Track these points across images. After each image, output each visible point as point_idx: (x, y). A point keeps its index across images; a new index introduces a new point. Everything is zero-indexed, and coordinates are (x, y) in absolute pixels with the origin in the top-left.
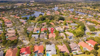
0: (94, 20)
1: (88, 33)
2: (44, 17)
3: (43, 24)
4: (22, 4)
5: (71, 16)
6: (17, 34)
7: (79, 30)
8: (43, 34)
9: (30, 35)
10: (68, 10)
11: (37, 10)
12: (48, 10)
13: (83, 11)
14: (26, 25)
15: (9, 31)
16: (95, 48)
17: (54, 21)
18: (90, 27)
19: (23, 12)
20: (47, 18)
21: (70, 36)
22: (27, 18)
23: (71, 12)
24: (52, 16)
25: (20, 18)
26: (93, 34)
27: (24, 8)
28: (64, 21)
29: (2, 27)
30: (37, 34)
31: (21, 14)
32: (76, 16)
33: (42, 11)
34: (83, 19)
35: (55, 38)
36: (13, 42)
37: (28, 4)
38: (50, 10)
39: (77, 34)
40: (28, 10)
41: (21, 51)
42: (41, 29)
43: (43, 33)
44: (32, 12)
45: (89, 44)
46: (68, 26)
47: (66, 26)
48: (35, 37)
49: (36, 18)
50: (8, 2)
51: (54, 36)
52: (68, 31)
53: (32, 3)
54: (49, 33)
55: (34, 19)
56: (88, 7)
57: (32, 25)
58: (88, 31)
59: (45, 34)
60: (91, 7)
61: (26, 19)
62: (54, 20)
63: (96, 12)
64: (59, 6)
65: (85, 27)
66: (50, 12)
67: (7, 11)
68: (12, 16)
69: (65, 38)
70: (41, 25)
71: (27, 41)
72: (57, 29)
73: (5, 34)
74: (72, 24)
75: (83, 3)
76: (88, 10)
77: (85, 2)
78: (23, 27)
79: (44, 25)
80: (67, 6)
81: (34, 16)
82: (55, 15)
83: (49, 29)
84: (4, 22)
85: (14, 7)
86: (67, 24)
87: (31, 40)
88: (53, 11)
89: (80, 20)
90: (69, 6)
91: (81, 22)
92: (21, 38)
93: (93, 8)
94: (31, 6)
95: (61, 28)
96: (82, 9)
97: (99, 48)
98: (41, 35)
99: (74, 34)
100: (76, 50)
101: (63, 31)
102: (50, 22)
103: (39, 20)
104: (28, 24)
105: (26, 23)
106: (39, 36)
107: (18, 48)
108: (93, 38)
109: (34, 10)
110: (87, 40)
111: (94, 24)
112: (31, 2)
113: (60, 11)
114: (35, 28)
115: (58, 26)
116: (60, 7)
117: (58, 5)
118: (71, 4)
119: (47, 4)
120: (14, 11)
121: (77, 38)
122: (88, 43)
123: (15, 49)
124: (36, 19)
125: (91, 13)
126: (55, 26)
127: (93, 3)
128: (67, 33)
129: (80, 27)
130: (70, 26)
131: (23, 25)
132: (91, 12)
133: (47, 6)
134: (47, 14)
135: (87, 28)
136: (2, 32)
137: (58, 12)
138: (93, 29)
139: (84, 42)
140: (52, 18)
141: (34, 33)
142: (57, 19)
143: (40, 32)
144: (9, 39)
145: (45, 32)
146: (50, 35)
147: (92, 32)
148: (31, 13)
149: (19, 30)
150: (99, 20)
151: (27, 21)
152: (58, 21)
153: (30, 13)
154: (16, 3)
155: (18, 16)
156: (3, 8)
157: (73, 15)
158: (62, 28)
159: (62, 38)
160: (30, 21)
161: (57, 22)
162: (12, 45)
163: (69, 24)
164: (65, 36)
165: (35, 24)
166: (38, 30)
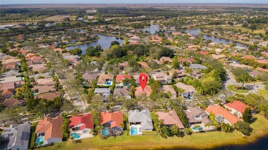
0: (250, 57)
1: (231, 87)
2: (123, 49)
3: (120, 64)
4: (65, 20)
5: (192, 46)
6: (58, 87)
7: (209, 78)
8: (122, 87)
9: (89, 90)
10: (183, 33)
11: (103, 33)
12: (134, 33)
13: (222, 34)
14: (79, 68)
15: (39, 81)
16: (244, 118)
17: (147, 58)
18: (237, 73)
19: (69, 37)
20: (131, 52)
21: (186, 92)
22: (81, 52)
23: (193, 38)
24: (142, 47)
25: (63, 52)
26: (244, 88)
27: (73, 27)
28: (174, 59)
29: (20, 72)
30: (108, 87)
31: (64, 41)
32: (204, 48)
33: (119, 36)
34: (221, 53)
35: (151, 96)
36: (51, 103)
37: (81, 19)
38: (138, 32)
39: (203, 88)
40: (82, 32)
41: (70, 122)
42: (115, 77)
43: (121, 85)
44: (92, 36)
45: (232, 109)
46: (183, 72)
47: (178, 71)
48: (101, 94)
49: (102, 51)
50: (29, 12)
51: (148, 91)
52: (182, 81)
53: (91, 15)
54: (135, 86)
55: (99, 54)
56: (239, 25)
57: (94, 67)
58: (232, 81)
59: (126, 87)
60: (245, 26)
61: (79, 53)
62: (147, 56)
63: (256, 38)
64: (161, 23)
65: (224, 73)
66: (137, 38)
67: (29, 34)
68: (44, 46)
69: (174, 97)
70: (116, 68)
71: (83, 102)
72: (154, 77)
73: (31, 87)
74: (193, 66)
75: (225, 14)
76: (237, 32)
77: (230, 12)
78: (71, 71)
79: (122, 68)
80: (183, 23)
81: (97, 47)
82: (151, 43)
83: (136, 77)
84: (26, 61)
85: (47, 25)
86: (181, 66)
87: (93, 100)
88: (145, 35)
89: (214, 56)
90: (189, 23)
91: (216, 60)
92: (70, 96)
93: (249, 28)
94: (89, 24)
95: (166, 75)
96: (221, 30)
97: (256, 119)
98: (116, 91)
99: (196, 87)
100: (201, 123)
101: (170, 82)
102: (137, 60)
103: (110, 57)
104: (83, 66)
105: (79, 62)
106: (112, 92)
107: (63, 116)
108: (243, 96)
109: (98, 31)
110: (227, 102)
111: (249, 67)
112: (88, 11)
113: (163, 36)
114: (102, 75)
115: (159, 71)
116: (165, 24)
117: (158, 21)
118: (193, 17)
119: (131, 18)
120: (48, 35)
121: (203, 97)
122: (229, 109)
123: (57, 118)
124: (104, 54)
125: (242, 40)
126: (150, 70)
127: (251, 14)
128: (180, 85)
129: (213, 72)
130: (188, 71)
131: (71, 68)
132: (245, 38)
133: (129, 23)
134: (130, 41)
135: (230, 75)
136: (23, 83)
137: (157, 37)
138: (243, 77)
139: (221, 105)
140: (143, 51)
141: (98, 84)
142: (156, 54)
143: (115, 83)
144: (42, 97)
145: (126, 82)
146: (139, 90)
147: (240, 84)
148: (89, 38)
149: (63, 78)
150: (261, 58)
151: (81, 59)
152: (159, 60)
153: (87, 40)
154: (51, 16)
155: (58, 47)
156: (18, 26)
157: (196, 44)
158: (168, 74)
159: (168, 97)
160: (89, 58)
161: (156, 61)
162: (50, 109)
163: (186, 66)
164: (173, 92)
165: (102, 65)
166: (110, 78)
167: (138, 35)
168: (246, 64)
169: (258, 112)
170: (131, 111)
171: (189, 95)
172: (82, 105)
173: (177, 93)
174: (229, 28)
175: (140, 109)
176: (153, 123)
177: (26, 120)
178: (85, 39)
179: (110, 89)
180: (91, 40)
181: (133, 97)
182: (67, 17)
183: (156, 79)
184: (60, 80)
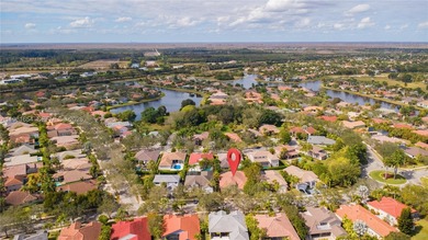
0: (404, 125)
1: (376, 174)
2: (202, 112)
3: (196, 136)
4: (112, 66)
5: (310, 108)
6: (96, 173)
7: (339, 160)
8: (199, 173)
9: (145, 177)
10: (296, 87)
11: (171, 88)
12: (218, 87)
13: (358, 89)
14: (130, 142)
15: (66, 163)
16: (401, 227)
17: (240, 127)
18: (385, 150)
19: (117, 93)
20: (213, 116)
21: (303, 181)
22: (135, 116)
23: (311, 95)
24: (231, 108)
25: (106, 117)
26: (398, 177)
27: (122, 78)
28: (282, 128)
29: (36, 148)
30: (176, 173)
31: (108, 100)
32: (329, 111)
33: (194, 92)
34: (357, 119)
35: (246, 188)
36: (83, 199)
37: (136, 65)
38: (225, 85)
39: (330, 176)
40: (137, 85)
41: (113, 231)
42: (188, 156)
43: (198, 169)
44: (153, 92)
45: (380, 211)
46: (297, 149)
47: (289, 148)
48: (165, 184)
49: (168, 114)
50: (57, 55)
51: (241, 180)
52: (296, 164)
53: (151, 59)
54: (220, 172)
55: (163, 121)
56: (383, 75)
57: (154, 140)
58: (377, 164)
59: (206, 173)
60: (393, 76)
61: (131, 118)
62: (239, 123)
63: (412, 96)
64: (260, 71)
65: (364, 151)
66: (224, 94)
67: (54, 88)
68: (77, 108)
69: (283, 190)
70: (189, 143)
71: (134, 198)
72: (251, 156)
73: (53, 172)
74: (313, 140)
75: (360, 59)
76: (380, 86)
77: (369, 56)
78: (118, 147)
79: (199, 143)
80: (295, 72)
81: (160, 109)
82: (245, 103)
83: (222, 156)
84: (47, 130)
85: (83, 75)
86: (293, 139)
87: (151, 195)
88: (236, 91)
89: (347, 124)
90: (304, 72)
91: (349, 131)
92: (114, 187)
93: (399, 79)
94: (148, 73)
95: (270, 154)
96: (354, 82)
97: (420, 228)
98: (189, 179)
99: (318, 174)
100: (329, 234)
101: (276, 165)
102: (224, 129)
103: (180, 124)
104: (137, 139)
105: (130, 133)
106: (182, 181)
107: (101, 220)
108: (397, 189)
109: (162, 84)
110: (372, 199)
111: (404, 142)
112: (147, 54)
113: (264, 91)
114: (167, 153)
115: (258, 148)
116: (266, 73)
117: (256, 69)
118: (311, 63)
119: (213, 64)
120: (84, 90)
121: (332, 191)
122: (376, 210)
123: (91, 224)
124: (170, 120)
125: (391, 98)
126: (243, 145)
127: (402, 59)
128: (292, 170)
129: (345, 149)
130: (305, 147)
131: (117, 141)
132: (393, 96)
133: (211, 72)
134: (213, 100)
135: (374, 154)
136: (40, 166)
137: (255, 94)
138: (395, 157)
139: (362, 205)
140: (232, 116)
141: (160, 168)
142: (253, 120)
143: (187, 166)
144: (68, 189)
145: (205, 165)
146: (227, 180)
147: (391, 170)
148: (147, 96)
149: (104, 157)
150: (423, 126)
151: (134, 127)
152: (258, 129)
153: (145, 98)
154: (91, 61)
155: (99, 109)
156: (39, 77)
157: (316, 105)
158: (273, 152)
159: (273, 191)
160: (147, 126)
161: (254, 131)
162: (80, 209)
163: (301, 139)
164: (282, 182)
165: (167, 137)
166: (178, 158)
167: (225, 89)
168: (399, 137)
169: (422, 217)
170: (213, 213)
171: (308, 187)
172: (134, 203)
173: (289, 183)
174: (367, 80)
175: (228, 211)
176: (250, 234)
177: (40, 228)
178: (141, 95)
179: (179, 176)
180: (151, 97)
181: (217, 189)
182: (114, 62)
183: (253, 160)
184: (99, 161)
